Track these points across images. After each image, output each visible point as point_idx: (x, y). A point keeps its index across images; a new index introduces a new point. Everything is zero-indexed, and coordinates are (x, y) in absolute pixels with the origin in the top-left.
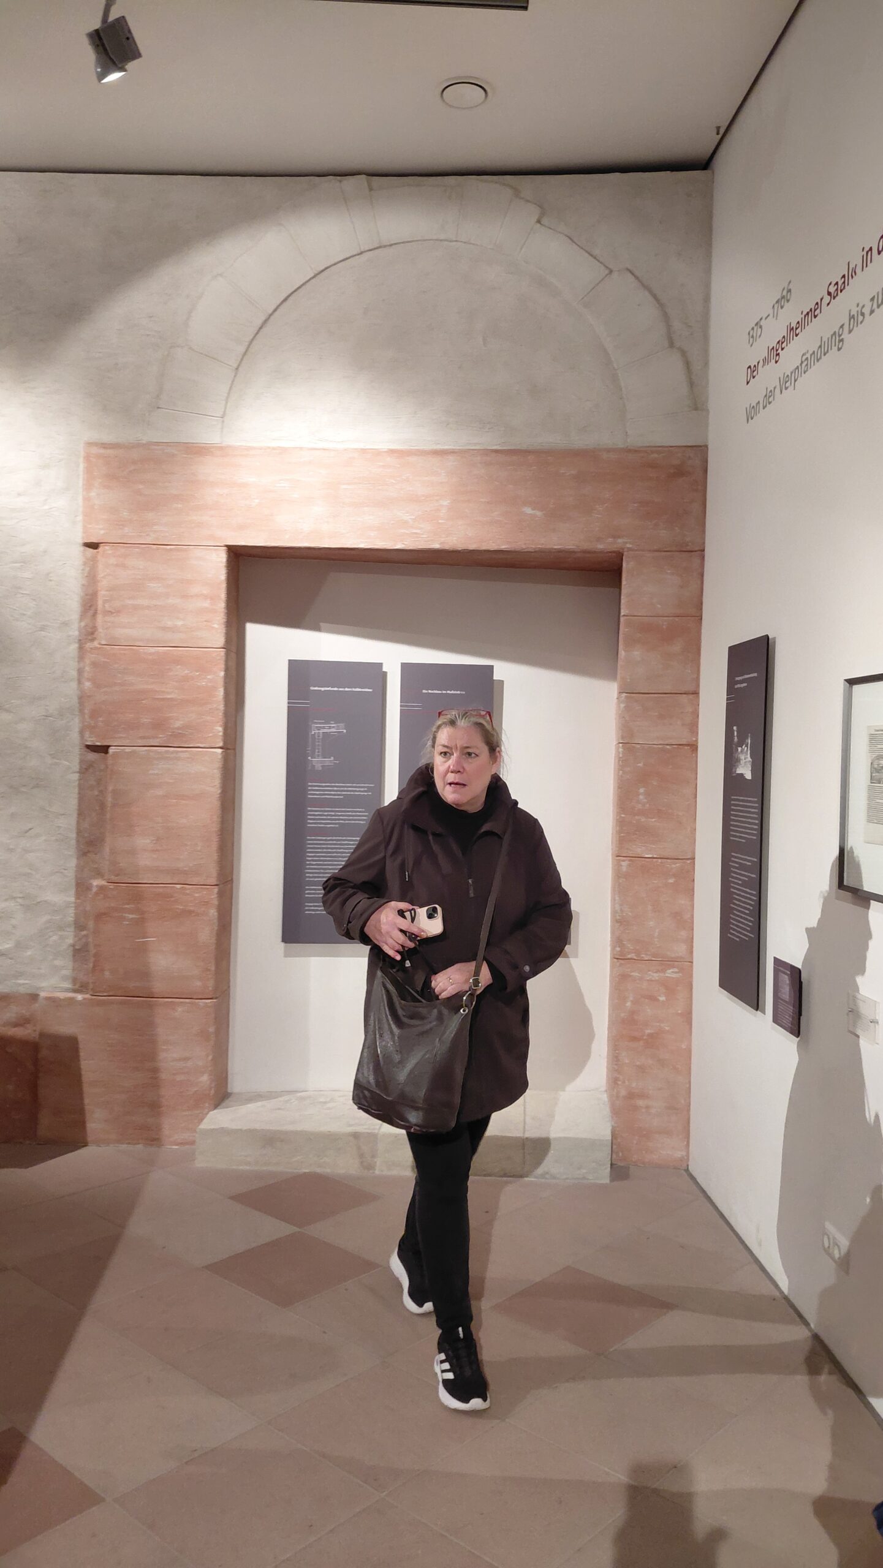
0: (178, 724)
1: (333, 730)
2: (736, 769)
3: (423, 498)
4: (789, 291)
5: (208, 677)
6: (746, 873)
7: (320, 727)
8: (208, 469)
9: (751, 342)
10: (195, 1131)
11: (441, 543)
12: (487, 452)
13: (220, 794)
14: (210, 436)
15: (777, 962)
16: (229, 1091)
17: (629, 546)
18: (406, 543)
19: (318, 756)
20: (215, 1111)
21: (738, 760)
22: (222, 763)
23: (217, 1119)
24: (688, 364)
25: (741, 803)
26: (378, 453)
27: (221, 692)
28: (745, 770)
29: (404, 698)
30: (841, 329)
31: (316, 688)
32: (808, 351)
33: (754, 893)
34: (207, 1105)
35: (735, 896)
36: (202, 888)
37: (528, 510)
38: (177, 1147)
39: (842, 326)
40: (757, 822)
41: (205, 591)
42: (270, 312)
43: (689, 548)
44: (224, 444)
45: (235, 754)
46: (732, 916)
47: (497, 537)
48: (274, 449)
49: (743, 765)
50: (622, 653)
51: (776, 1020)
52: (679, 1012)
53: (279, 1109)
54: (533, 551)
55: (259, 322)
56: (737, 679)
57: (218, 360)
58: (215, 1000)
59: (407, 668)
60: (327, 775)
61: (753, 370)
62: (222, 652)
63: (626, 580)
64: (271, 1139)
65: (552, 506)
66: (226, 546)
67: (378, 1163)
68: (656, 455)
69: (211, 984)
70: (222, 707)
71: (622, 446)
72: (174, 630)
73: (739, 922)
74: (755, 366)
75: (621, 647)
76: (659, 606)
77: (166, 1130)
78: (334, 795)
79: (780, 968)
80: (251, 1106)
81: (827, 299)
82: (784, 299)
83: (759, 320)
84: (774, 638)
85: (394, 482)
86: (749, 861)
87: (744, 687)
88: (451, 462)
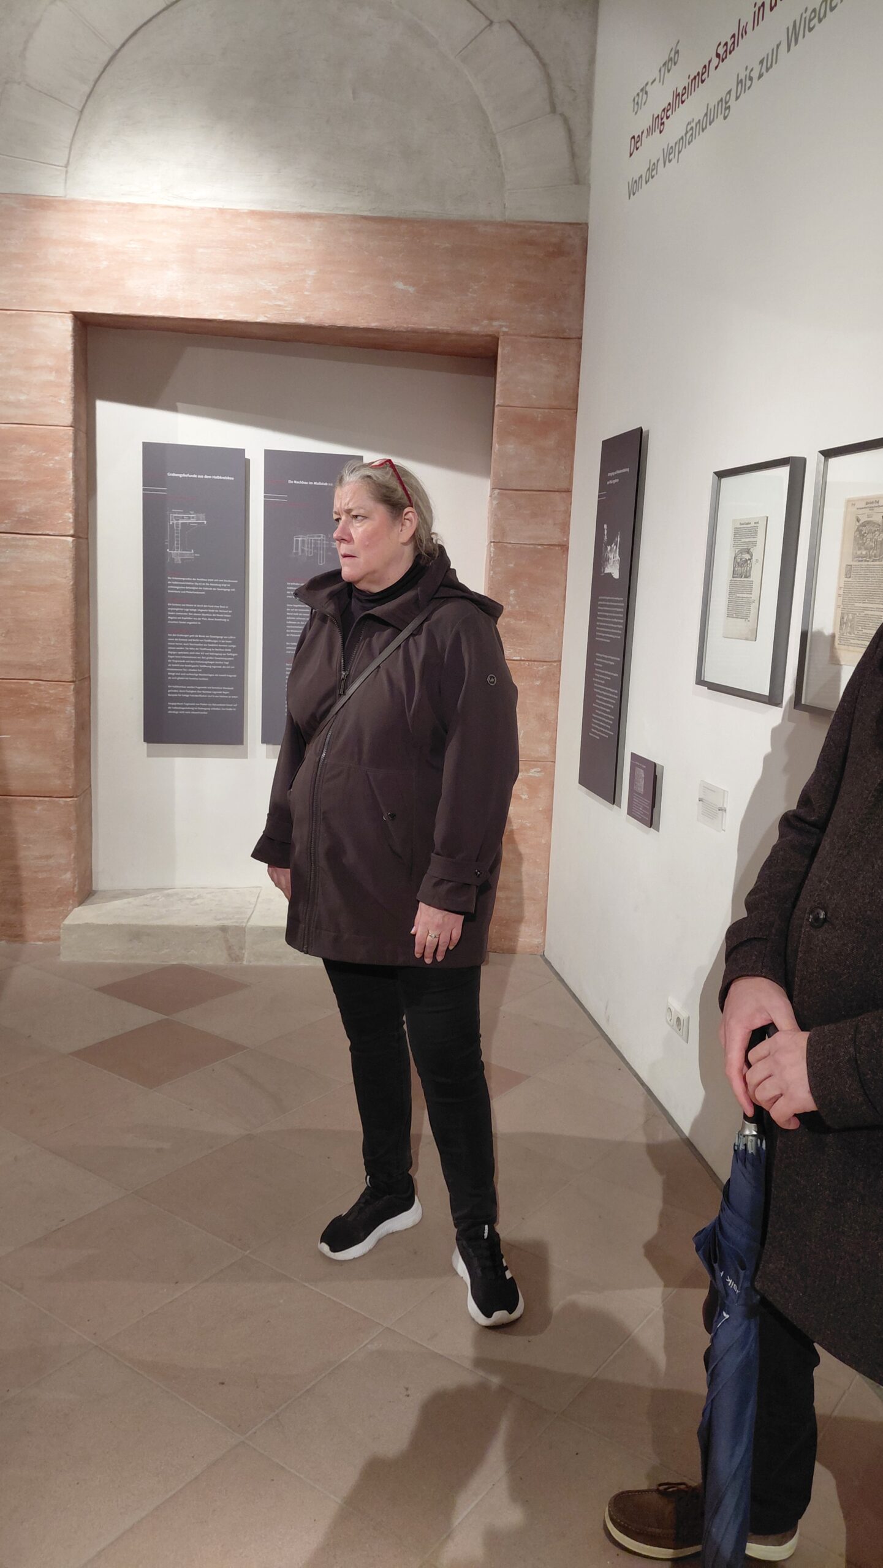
0: (24, 509)
1: (192, 521)
2: (604, 568)
3: (287, 266)
4: (677, 52)
5: (57, 458)
6: (609, 673)
7: (178, 517)
8: (53, 225)
9: (636, 109)
10: (59, 927)
11: (306, 318)
12: (356, 218)
13: (73, 585)
14: (54, 188)
15: (634, 756)
16: (94, 889)
17: (504, 329)
18: (269, 316)
19: (178, 548)
20: (80, 907)
21: (607, 560)
22: (74, 553)
23: (82, 915)
24: (570, 133)
25: (608, 603)
26: (237, 214)
27: (70, 475)
28: (613, 569)
29: (268, 489)
30: (728, 96)
31: (174, 475)
32: (693, 120)
33: (616, 691)
34: (71, 902)
35: (597, 696)
36: (57, 685)
37: (400, 285)
38: (41, 943)
39: (729, 92)
40: (622, 621)
41: (50, 362)
42: (118, 47)
43: (566, 335)
44: (68, 197)
45: (88, 543)
46: (594, 715)
47: (367, 313)
48: (123, 205)
49: (611, 564)
50: (496, 446)
51: (630, 812)
52: (541, 809)
53: (146, 905)
54: (404, 330)
55: (106, 58)
56: (610, 474)
57: (60, 101)
58: (76, 799)
59: (271, 456)
60: (187, 569)
61: (636, 140)
62: (70, 431)
63: (501, 366)
64: (136, 934)
65: (425, 282)
66: (73, 313)
67: (246, 955)
68: (535, 231)
69: (71, 782)
70: (71, 491)
71: (499, 219)
72: (17, 405)
73: (601, 721)
74: (639, 136)
75: (495, 439)
76: (534, 397)
77: (29, 927)
78: (196, 590)
79: (637, 763)
80: (117, 903)
81: (715, 61)
82: (671, 62)
83: (644, 85)
84: (648, 431)
85: (255, 247)
86: (612, 660)
87: (616, 483)
88: (317, 227)
